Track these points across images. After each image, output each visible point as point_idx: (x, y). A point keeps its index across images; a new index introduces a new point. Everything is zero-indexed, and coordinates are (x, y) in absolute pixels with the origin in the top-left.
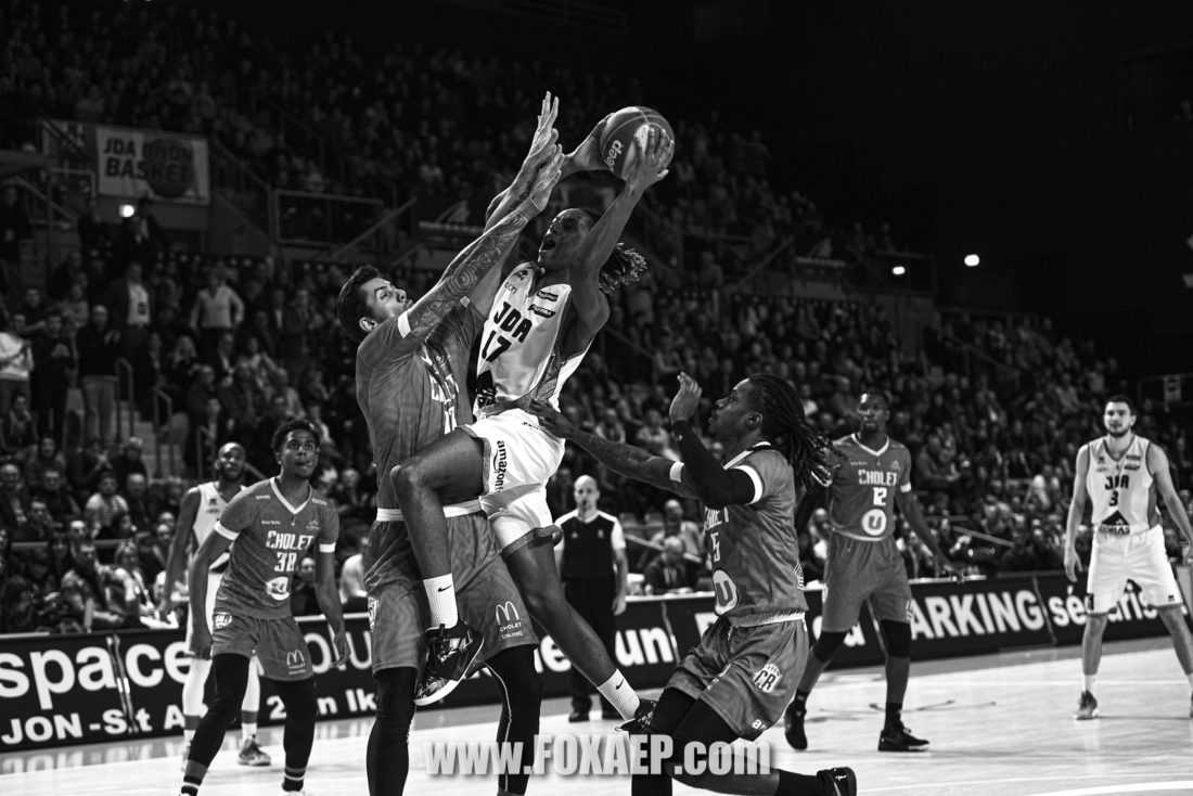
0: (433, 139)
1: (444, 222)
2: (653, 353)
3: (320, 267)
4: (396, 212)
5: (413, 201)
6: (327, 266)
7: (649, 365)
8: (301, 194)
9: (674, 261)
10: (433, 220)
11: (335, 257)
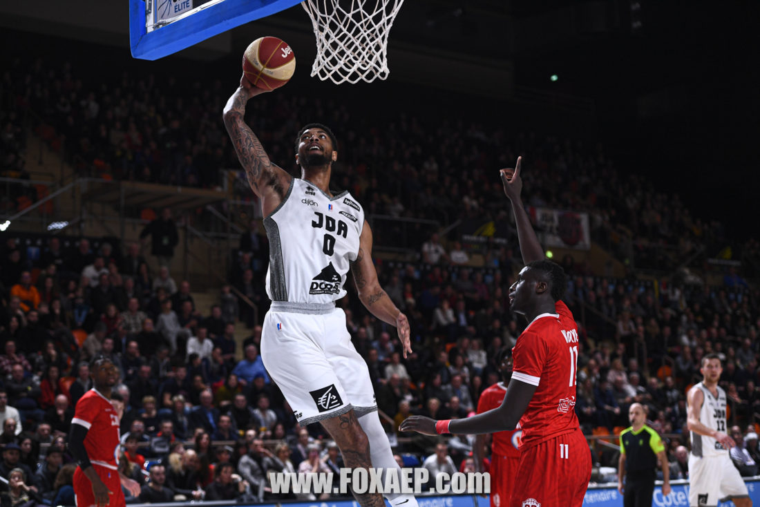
0: (470, 183)
1: (479, 235)
2: (617, 320)
3: (400, 265)
4: (449, 229)
5: (458, 222)
6: (404, 264)
7: (614, 329)
8: (386, 217)
9: (627, 262)
10: (471, 234)
11: (409, 258)
